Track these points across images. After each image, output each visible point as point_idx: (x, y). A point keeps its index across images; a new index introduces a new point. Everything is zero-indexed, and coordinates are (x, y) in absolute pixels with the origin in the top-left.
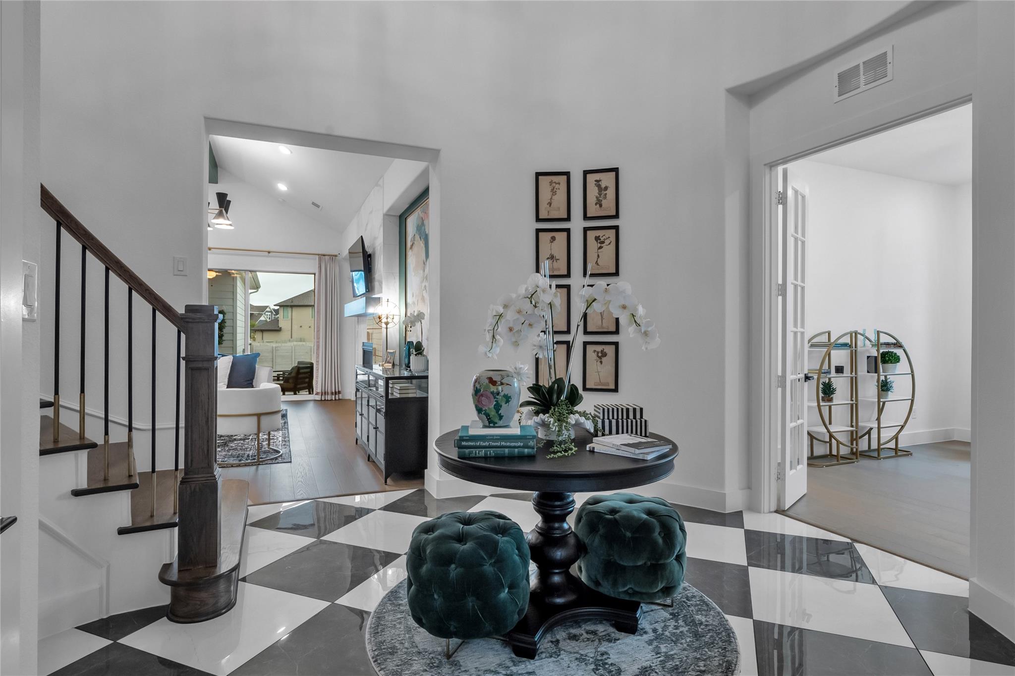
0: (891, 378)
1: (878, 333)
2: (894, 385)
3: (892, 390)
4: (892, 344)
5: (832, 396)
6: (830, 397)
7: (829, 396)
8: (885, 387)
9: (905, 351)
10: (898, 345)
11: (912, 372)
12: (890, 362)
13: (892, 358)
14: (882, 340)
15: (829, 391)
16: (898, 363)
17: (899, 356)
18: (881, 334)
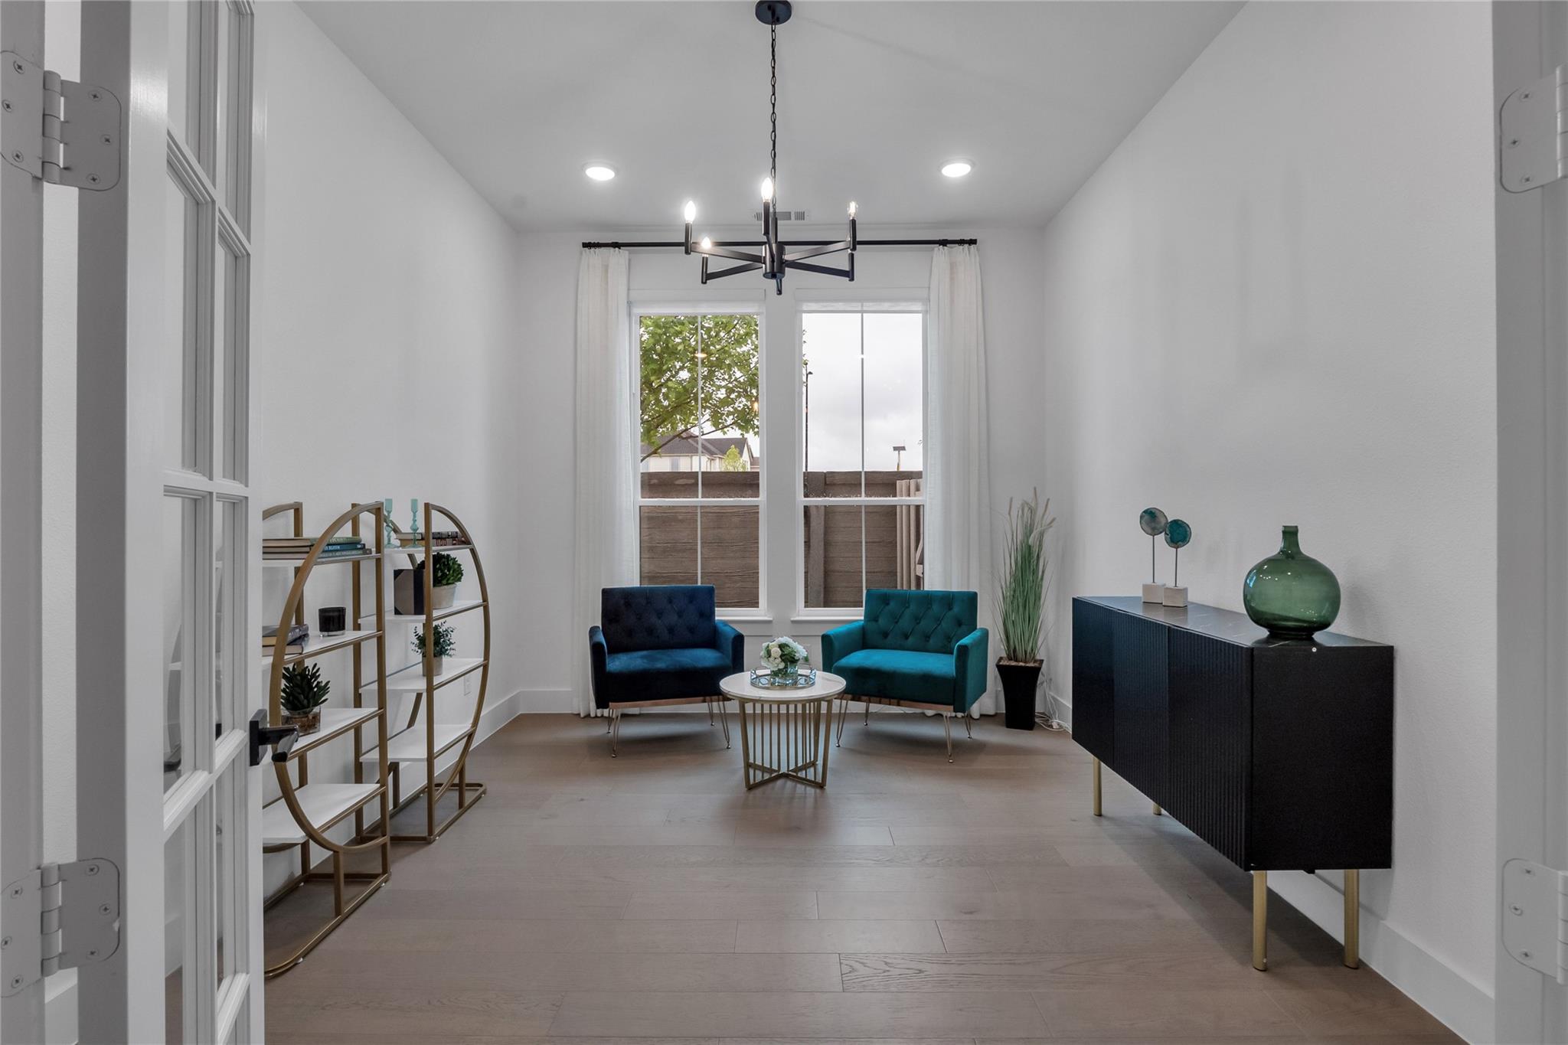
0: (445, 625)
1: (428, 507)
2: (454, 637)
3: (451, 652)
4: (448, 536)
5: (316, 710)
6: (311, 717)
7: (306, 714)
8: (434, 645)
9: (473, 552)
10: (462, 539)
11: (484, 601)
12: (444, 582)
13: (449, 571)
14: (435, 528)
15: (306, 697)
16: (458, 583)
17: (460, 565)
18: (434, 514)
